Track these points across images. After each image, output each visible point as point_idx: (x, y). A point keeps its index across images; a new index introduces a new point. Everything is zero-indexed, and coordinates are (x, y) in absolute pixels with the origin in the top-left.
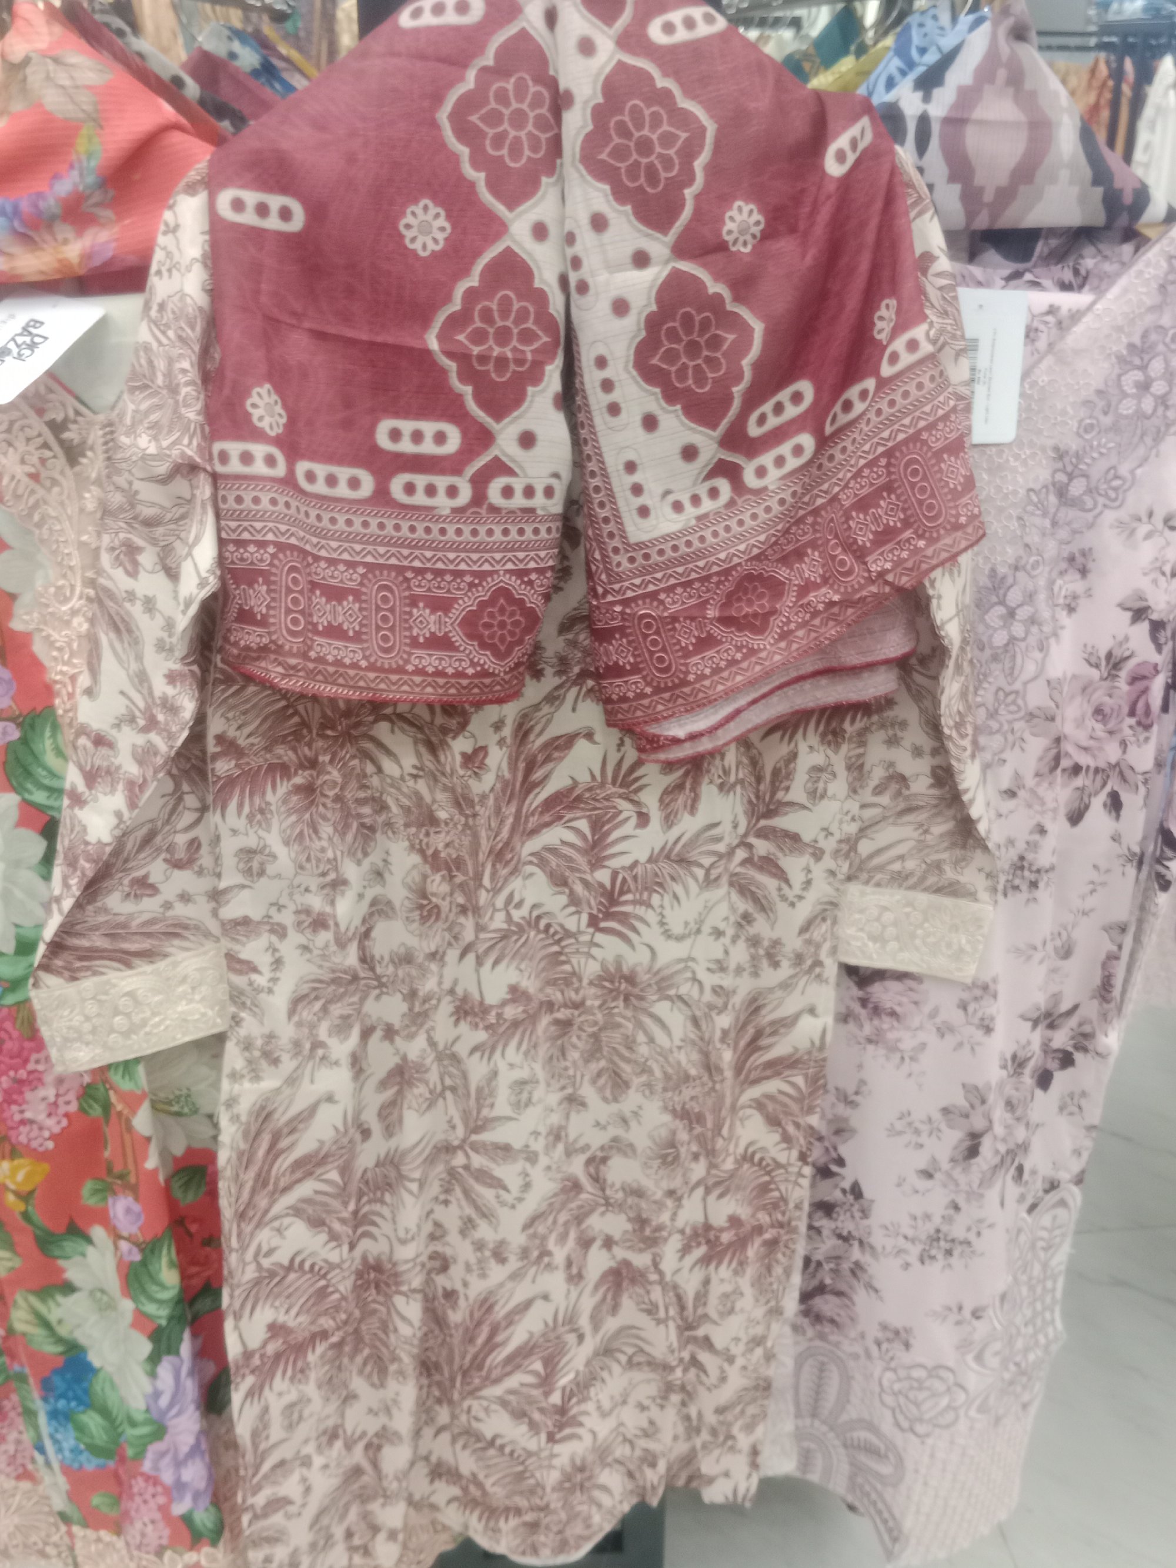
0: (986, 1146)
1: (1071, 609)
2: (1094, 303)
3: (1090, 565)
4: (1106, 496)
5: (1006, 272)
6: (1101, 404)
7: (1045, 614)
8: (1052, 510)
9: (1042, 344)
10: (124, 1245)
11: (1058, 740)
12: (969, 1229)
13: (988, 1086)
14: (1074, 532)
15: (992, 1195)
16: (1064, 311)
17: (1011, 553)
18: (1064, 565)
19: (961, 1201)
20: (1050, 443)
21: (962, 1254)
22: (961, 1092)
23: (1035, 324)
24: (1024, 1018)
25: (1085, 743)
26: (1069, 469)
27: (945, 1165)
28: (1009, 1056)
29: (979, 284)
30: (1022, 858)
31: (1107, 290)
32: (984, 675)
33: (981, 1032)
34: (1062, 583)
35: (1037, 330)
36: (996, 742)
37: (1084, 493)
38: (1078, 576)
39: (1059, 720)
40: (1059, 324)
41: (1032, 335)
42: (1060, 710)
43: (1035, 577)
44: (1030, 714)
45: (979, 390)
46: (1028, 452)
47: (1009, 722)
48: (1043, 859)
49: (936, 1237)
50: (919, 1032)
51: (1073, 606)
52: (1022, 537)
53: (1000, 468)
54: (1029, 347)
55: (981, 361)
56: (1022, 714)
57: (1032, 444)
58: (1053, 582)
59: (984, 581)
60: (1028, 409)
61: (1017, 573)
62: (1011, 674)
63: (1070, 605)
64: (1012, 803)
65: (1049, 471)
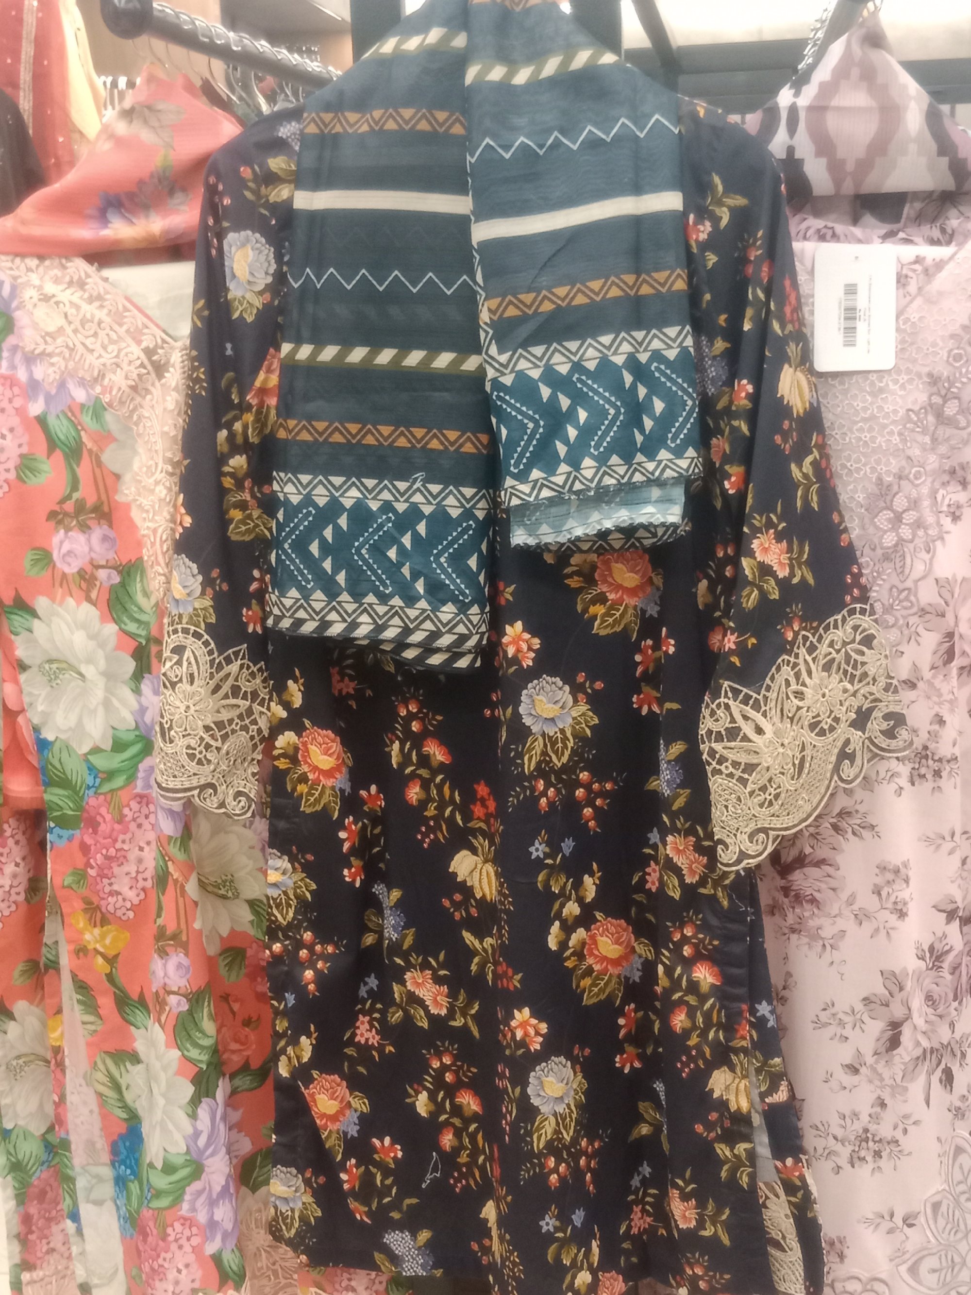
0: (907, 1037)
1: (956, 518)
2: (957, 253)
5: (883, 232)
6: (967, 337)
7: (930, 519)
8: (931, 428)
9: (912, 288)
11: (951, 635)
12: (895, 1127)
13: (905, 974)
14: (953, 448)
15: (917, 1091)
16: (929, 262)
17: (894, 465)
18: (946, 478)
19: (887, 1097)
20: (924, 370)
21: (890, 1155)
22: (880, 979)
23: (905, 272)
24: (938, 908)
26: (943, 392)
27: (870, 1060)
28: (926, 947)
29: (860, 241)
30: (926, 748)
31: (966, 243)
32: (878, 572)
33: (894, 917)
34: (945, 492)
35: (906, 276)
36: (893, 635)
37: (958, 413)
38: (960, 488)
39: (950, 617)
40: (926, 271)
41: (902, 280)
42: (951, 608)
43: (917, 486)
44: (923, 610)
45: (861, 326)
46: (906, 378)
47: (904, 617)
48: (944, 749)
49: (864, 1137)
50: (838, 919)
51: (957, 514)
52: (903, 450)
53: (881, 390)
54: (901, 291)
55: (861, 302)
56: (915, 610)
57: (908, 371)
58: (936, 492)
59: (872, 488)
60: (903, 341)
61: (902, 482)
62: (902, 572)
63: (954, 513)
64: (912, 695)
65: (926, 394)
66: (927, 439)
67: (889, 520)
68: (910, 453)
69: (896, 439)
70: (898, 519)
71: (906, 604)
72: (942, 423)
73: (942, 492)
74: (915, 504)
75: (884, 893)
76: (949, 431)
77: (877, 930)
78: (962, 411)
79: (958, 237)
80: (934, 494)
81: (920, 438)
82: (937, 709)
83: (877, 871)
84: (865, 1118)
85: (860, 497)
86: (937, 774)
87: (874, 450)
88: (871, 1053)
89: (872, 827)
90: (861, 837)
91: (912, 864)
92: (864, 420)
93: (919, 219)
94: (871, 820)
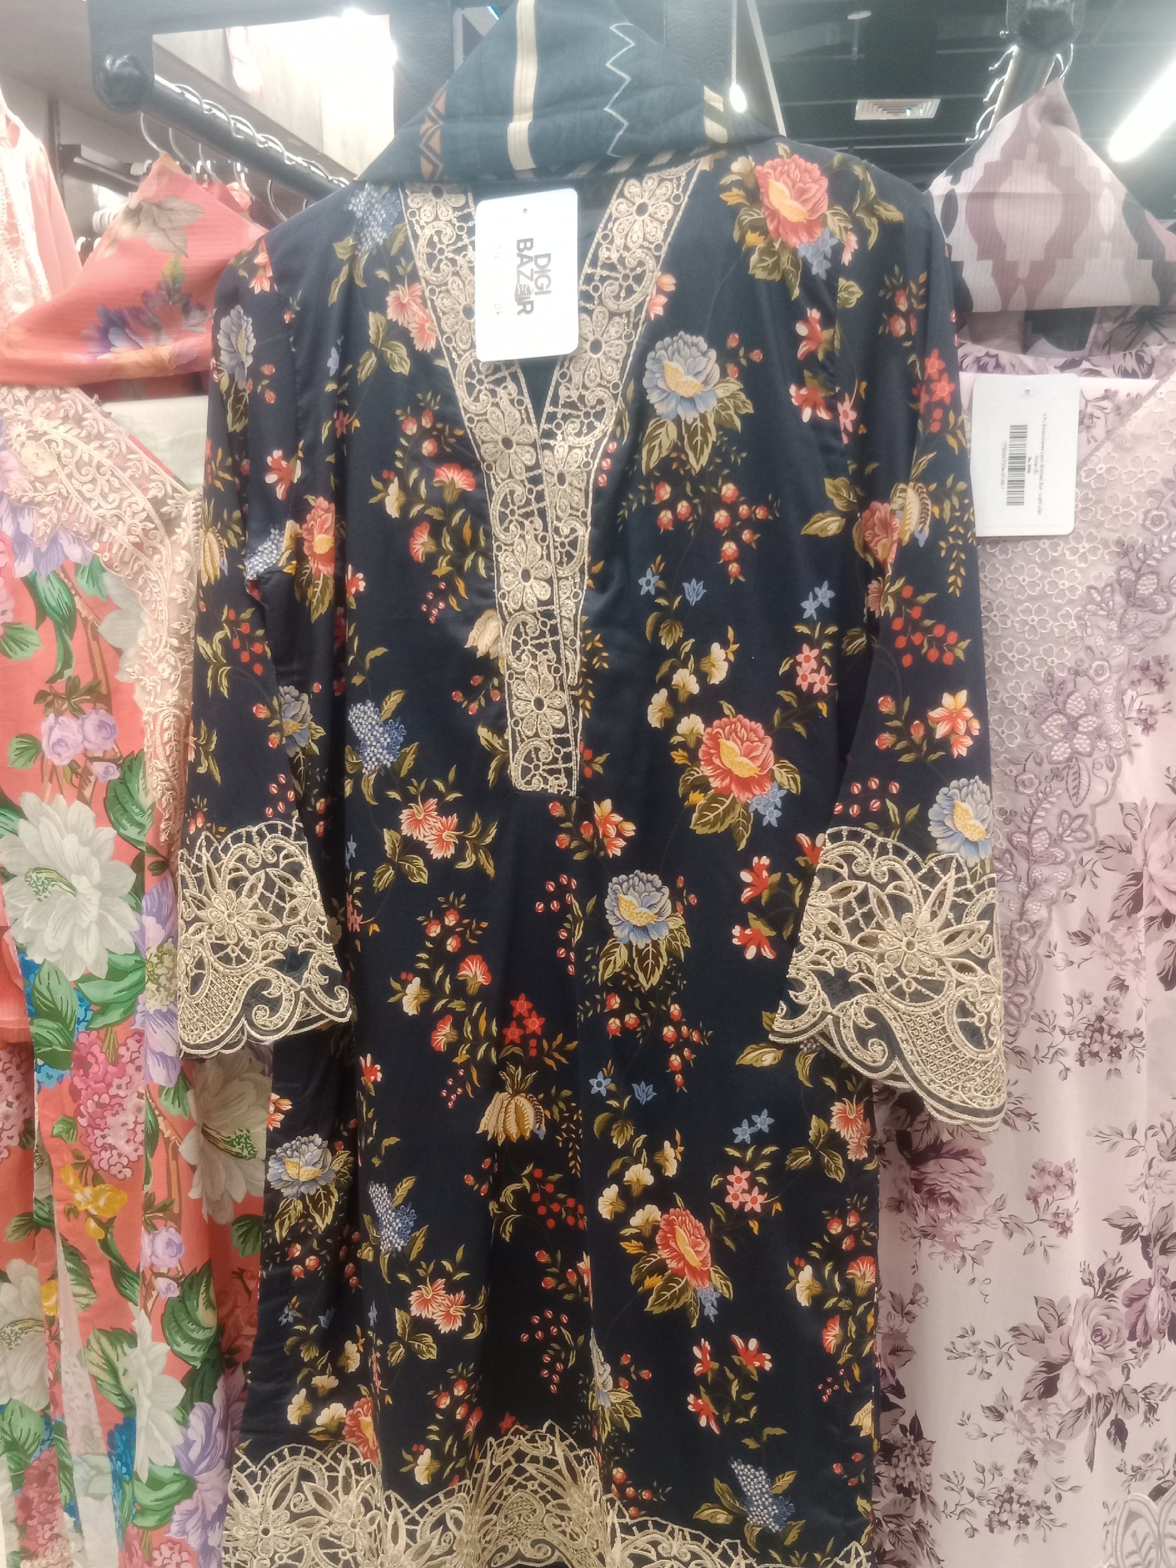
0: (1065, 1383)
1: (1147, 726)
2: (1159, 387)
3: (1168, 676)
5: (1061, 361)
6: (1170, 494)
7: (1115, 728)
8: (1121, 611)
9: (1098, 431)
11: (1138, 877)
12: (1047, 1491)
13: (1067, 1303)
14: (1146, 637)
15: (1077, 1450)
16: (1123, 397)
17: (1070, 657)
18: (1136, 674)
19: (1037, 1452)
20: (1113, 536)
21: (1040, 1523)
22: (1035, 1309)
23: (1090, 410)
24: (1111, 1223)
26: (1136, 565)
27: (1018, 1404)
28: (1094, 1269)
29: (1030, 372)
30: (1100, 1019)
32: (1044, 793)
33: (1055, 1232)
34: (1134, 694)
35: (1092, 416)
36: (1061, 874)
37: (1154, 593)
38: (1155, 689)
39: (1137, 853)
40: (1118, 409)
41: (1086, 421)
42: (1139, 841)
43: (1100, 684)
44: (1102, 843)
45: (1031, 480)
46: (1087, 546)
47: (1077, 852)
48: (1126, 1022)
49: (1008, 1497)
50: (982, 1227)
51: (1150, 721)
52: (1082, 638)
53: (1055, 561)
54: (1084, 435)
55: (1032, 448)
56: (1091, 842)
57: (1091, 538)
58: (1123, 693)
59: (1039, 685)
60: (1085, 499)
61: (1078, 679)
62: (1076, 794)
63: (1146, 720)
64: (1084, 951)
65: (1114, 568)
66: (1114, 625)
67: (1062, 727)
68: (1089, 642)
69: (1072, 624)
70: (1073, 725)
71: (1080, 835)
72: (1134, 605)
73: (1130, 693)
74: (1095, 707)
75: (1042, 1201)
76: (1142, 616)
77: (1032, 1246)
78: (1160, 590)
79: (1159, 368)
80: (1120, 694)
81: (1103, 624)
82: (1117, 970)
83: (1034, 1172)
84: (1009, 1475)
85: (1024, 696)
86: (1115, 1052)
87: (1044, 638)
88: (1021, 1397)
89: (1029, 1116)
90: (1014, 1127)
91: (1078, 1165)
92: (1032, 599)
93: (1109, 345)
94: (1026, 1106)
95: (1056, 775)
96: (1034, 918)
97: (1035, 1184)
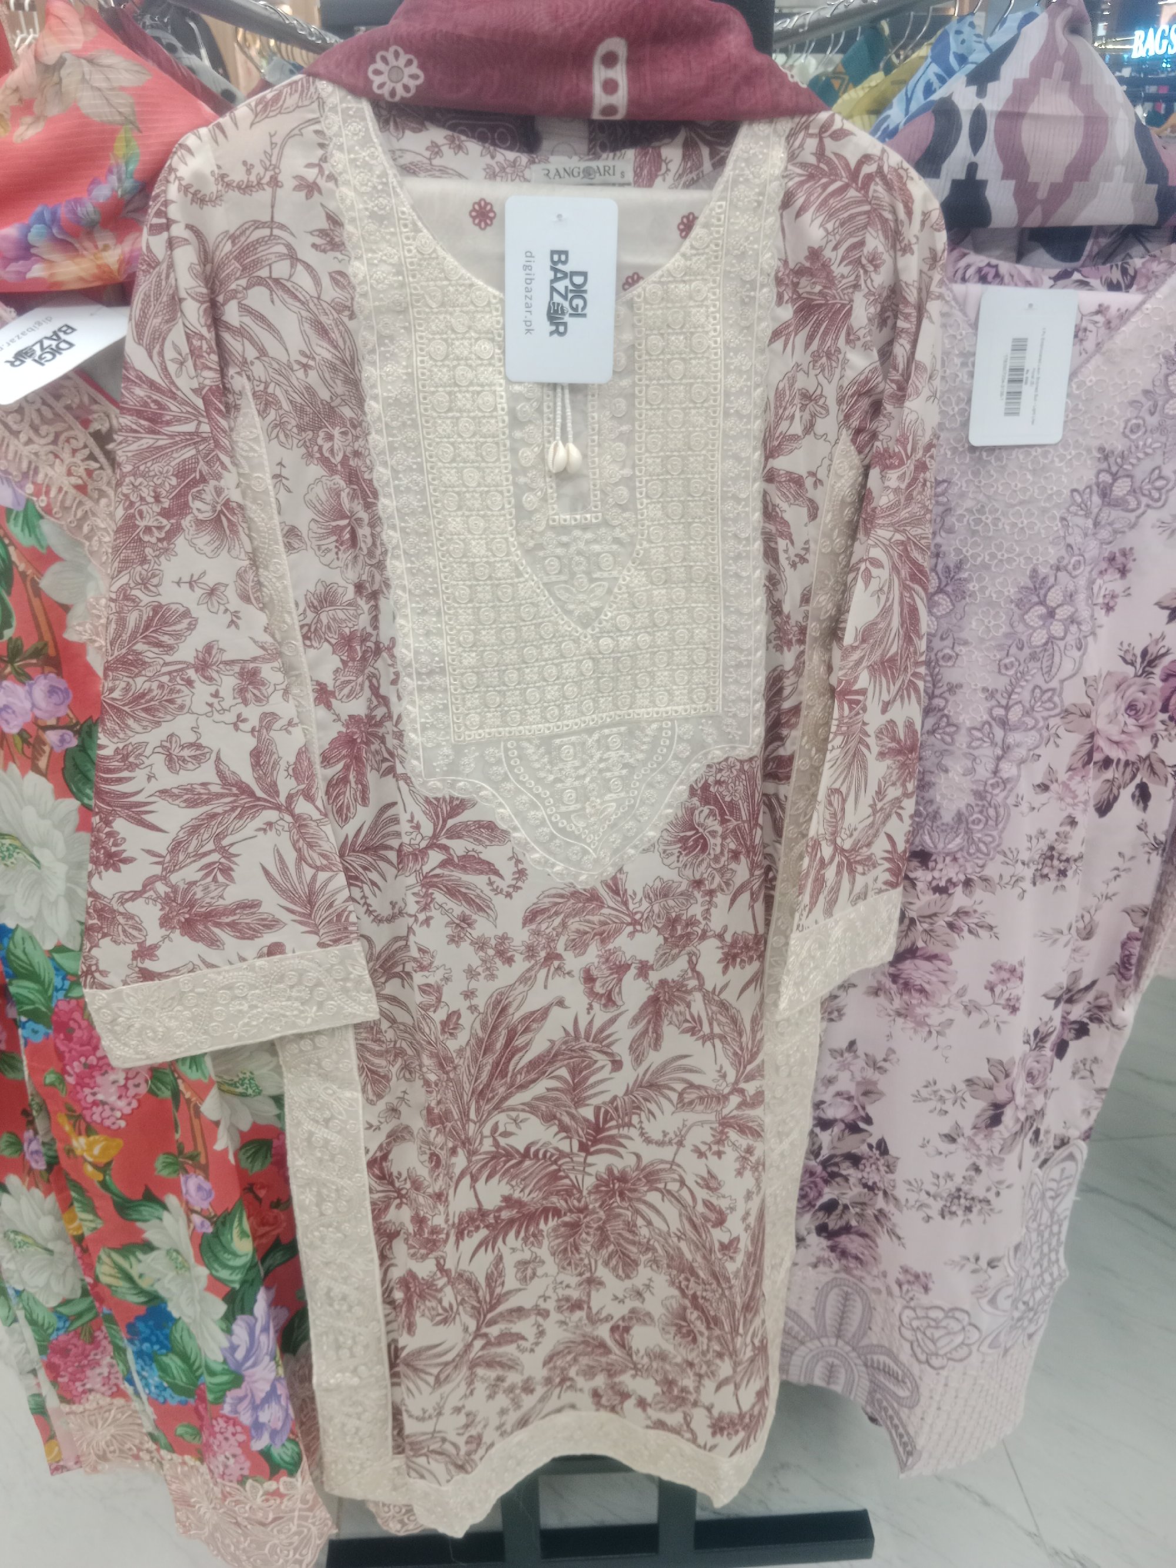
0: (1009, 1116)
1: (1109, 608)
2: (1143, 302)
3: (1130, 565)
4: (1150, 496)
5: (1055, 272)
6: (1148, 404)
7: (1084, 613)
8: (1095, 510)
9: (1090, 344)
10: (197, 1219)
11: (1092, 736)
12: (988, 1190)
13: (1012, 1062)
14: (1116, 532)
15: (1012, 1159)
16: (1113, 312)
17: (1053, 553)
18: (1104, 565)
19: (982, 1164)
20: (1096, 443)
21: (980, 1211)
22: (986, 1066)
23: (1084, 324)
24: (1047, 997)
25: (1116, 738)
26: (1114, 469)
27: (968, 1132)
28: (1031, 1032)
29: (1028, 284)
30: (1052, 848)
31: (1156, 289)
32: (1022, 673)
33: (1007, 1012)
34: (1102, 581)
35: (1085, 330)
36: (1030, 738)
37: (1127, 494)
38: (1118, 576)
39: (1094, 716)
40: (1108, 323)
41: (1080, 334)
42: (1095, 706)
43: (1076, 577)
44: (1066, 710)
45: (1027, 391)
46: (1073, 452)
47: (1045, 719)
48: (1073, 849)
49: (957, 1195)
50: (946, 1009)
51: (1111, 604)
52: (1064, 537)
53: (1045, 468)
54: (1077, 348)
55: (1030, 361)
56: (1058, 710)
57: (1077, 445)
58: (1093, 582)
59: (1025, 581)
60: (1075, 409)
61: (1059, 574)
62: (1049, 672)
63: (1108, 604)
64: (1044, 797)
65: (1094, 472)
66: (1090, 523)
67: (1041, 617)
68: (1070, 540)
69: (1057, 525)
70: (1051, 614)
71: (1049, 705)
72: (1109, 504)
73: (1099, 581)
74: (1070, 597)
75: (998, 990)
76: (1115, 513)
77: (987, 1022)
78: (1133, 491)
79: (1141, 281)
80: (1091, 583)
81: (1080, 521)
82: (1070, 810)
83: (992, 969)
84: (958, 1180)
86: (1063, 873)
87: (1031, 539)
88: (971, 1127)
89: (991, 928)
90: (977, 935)
91: (1026, 961)
92: (1022, 503)
94: (989, 920)
95: (1033, 657)
96: (1005, 775)
97: (993, 978)
